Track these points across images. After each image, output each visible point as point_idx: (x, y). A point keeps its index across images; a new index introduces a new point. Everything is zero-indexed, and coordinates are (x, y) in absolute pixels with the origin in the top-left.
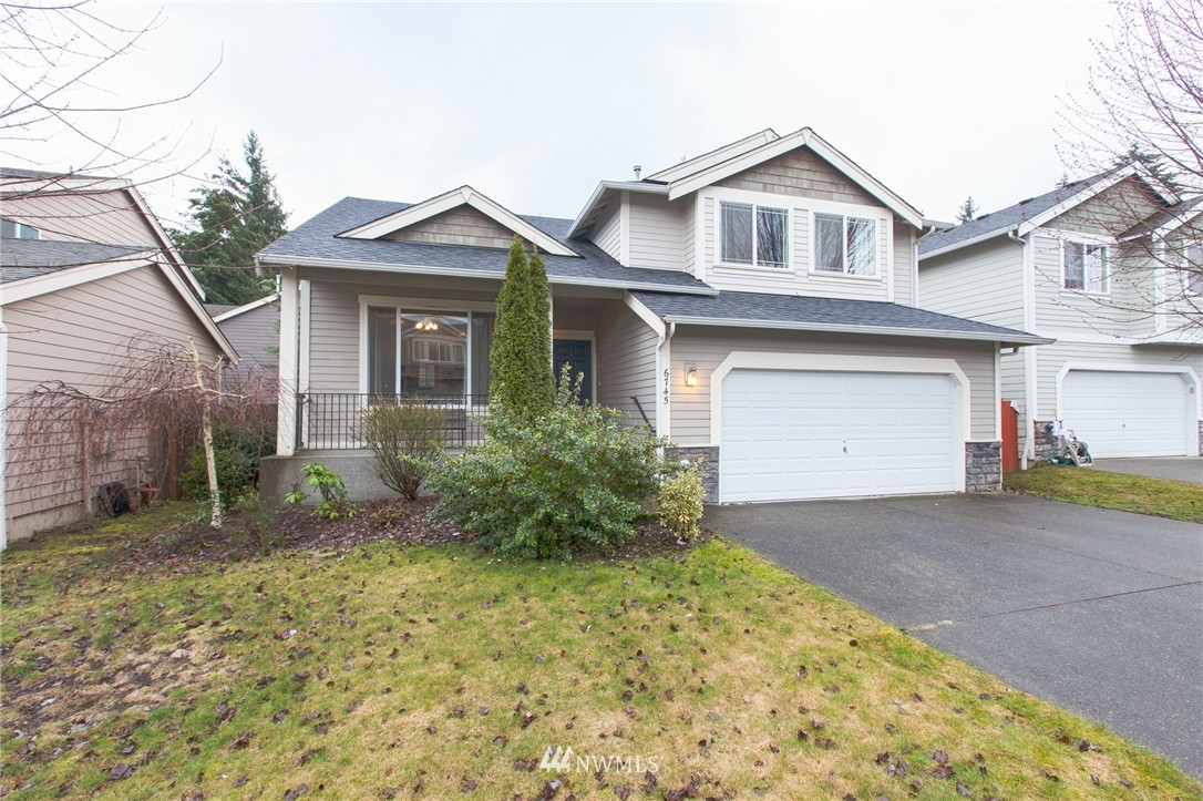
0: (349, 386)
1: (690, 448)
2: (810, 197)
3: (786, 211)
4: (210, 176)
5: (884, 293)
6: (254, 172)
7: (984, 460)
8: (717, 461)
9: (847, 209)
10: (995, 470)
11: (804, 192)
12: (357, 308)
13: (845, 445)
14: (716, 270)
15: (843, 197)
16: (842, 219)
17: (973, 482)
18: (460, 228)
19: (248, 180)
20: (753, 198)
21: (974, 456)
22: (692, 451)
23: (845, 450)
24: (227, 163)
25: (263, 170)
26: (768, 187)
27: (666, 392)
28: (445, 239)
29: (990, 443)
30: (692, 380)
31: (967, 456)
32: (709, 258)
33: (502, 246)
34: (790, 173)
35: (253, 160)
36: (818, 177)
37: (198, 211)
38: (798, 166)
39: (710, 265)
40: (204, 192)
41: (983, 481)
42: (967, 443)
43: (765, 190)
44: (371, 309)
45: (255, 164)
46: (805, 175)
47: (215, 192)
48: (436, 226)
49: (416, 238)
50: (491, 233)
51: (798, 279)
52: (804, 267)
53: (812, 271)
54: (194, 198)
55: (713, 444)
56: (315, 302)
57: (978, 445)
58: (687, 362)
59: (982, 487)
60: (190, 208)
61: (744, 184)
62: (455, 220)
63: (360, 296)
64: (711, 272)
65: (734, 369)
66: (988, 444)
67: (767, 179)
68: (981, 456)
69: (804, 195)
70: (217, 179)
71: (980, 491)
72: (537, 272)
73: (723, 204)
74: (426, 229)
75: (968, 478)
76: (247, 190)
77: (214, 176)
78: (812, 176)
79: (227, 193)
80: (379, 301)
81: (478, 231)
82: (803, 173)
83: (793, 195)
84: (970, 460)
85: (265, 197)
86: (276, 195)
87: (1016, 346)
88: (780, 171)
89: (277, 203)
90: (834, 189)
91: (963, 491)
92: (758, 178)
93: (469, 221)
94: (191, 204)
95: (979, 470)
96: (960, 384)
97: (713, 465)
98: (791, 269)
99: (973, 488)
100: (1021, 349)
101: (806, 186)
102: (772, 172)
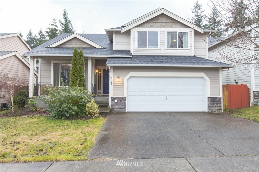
0: (49, 82)
1: (118, 97)
2: (166, 27)
3: (158, 32)
4: (51, 25)
5: (191, 53)
6: (65, 20)
7: (214, 102)
8: (126, 101)
9: (178, 30)
10: (219, 105)
11: (164, 26)
12: (51, 64)
13: (167, 97)
14: (136, 50)
15: (177, 26)
16: (176, 33)
17: (210, 109)
18: (74, 43)
19: (64, 23)
20: (147, 29)
21: (211, 101)
22: (119, 98)
23: (167, 99)
24: (55, 20)
25: (68, 20)
26: (152, 26)
27: (112, 83)
28: (70, 46)
29: (217, 97)
30: (118, 80)
31: (208, 101)
32: (134, 47)
33: (85, 47)
34: (159, 21)
35: (65, 17)
36: (168, 21)
37: (48, 34)
38: (162, 19)
39: (134, 49)
40: (49, 29)
41: (214, 109)
42: (208, 97)
43: (151, 27)
44: (54, 64)
45: (66, 18)
46: (164, 21)
47: (52, 29)
48: (69, 43)
49: (64, 46)
50: (82, 44)
51: (161, 51)
52: (164, 47)
53: (166, 48)
54: (47, 31)
55: (125, 96)
56: (42, 63)
57: (213, 98)
58: (117, 75)
59: (214, 111)
60: (46, 34)
61: (144, 26)
62: (73, 41)
63: (51, 61)
64: (134, 51)
65: (131, 77)
66: (216, 98)
67: (152, 24)
68: (213, 101)
69: (164, 27)
70: (53, 25)
71: (213, 111)
72: (81, 54)
73: (138, 32)
74: (66, 44)
75: (208, 108)
76: (64, 26)
77: (52, 24)
78: (166, 21)
79: (55, 29)
80: (56, 62)
81: (79, 43)
82: (163, 21)
83: (160, 27)
84: (209, 103)
85: (68, 27)
86: (71, 26)
87: (228, 68)
88: (156, 21)
89: (71, 28)
90: (173, 24)
91: (207, 111)
92: (149, 24)
93: (76, 41)
94: (46, 32)
95: (213, 105)
96: (206, 80)
97: (125, 102)
98: (159, 48)
99: (210, 111)
100: (230, 69)
101: (164, 24)
102: (153, 22)
